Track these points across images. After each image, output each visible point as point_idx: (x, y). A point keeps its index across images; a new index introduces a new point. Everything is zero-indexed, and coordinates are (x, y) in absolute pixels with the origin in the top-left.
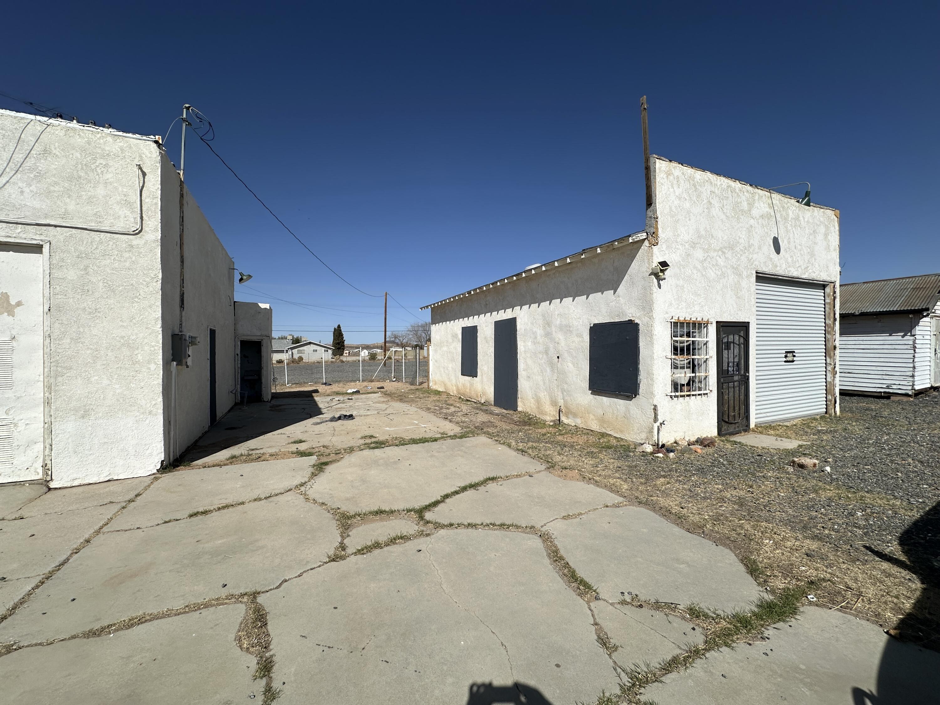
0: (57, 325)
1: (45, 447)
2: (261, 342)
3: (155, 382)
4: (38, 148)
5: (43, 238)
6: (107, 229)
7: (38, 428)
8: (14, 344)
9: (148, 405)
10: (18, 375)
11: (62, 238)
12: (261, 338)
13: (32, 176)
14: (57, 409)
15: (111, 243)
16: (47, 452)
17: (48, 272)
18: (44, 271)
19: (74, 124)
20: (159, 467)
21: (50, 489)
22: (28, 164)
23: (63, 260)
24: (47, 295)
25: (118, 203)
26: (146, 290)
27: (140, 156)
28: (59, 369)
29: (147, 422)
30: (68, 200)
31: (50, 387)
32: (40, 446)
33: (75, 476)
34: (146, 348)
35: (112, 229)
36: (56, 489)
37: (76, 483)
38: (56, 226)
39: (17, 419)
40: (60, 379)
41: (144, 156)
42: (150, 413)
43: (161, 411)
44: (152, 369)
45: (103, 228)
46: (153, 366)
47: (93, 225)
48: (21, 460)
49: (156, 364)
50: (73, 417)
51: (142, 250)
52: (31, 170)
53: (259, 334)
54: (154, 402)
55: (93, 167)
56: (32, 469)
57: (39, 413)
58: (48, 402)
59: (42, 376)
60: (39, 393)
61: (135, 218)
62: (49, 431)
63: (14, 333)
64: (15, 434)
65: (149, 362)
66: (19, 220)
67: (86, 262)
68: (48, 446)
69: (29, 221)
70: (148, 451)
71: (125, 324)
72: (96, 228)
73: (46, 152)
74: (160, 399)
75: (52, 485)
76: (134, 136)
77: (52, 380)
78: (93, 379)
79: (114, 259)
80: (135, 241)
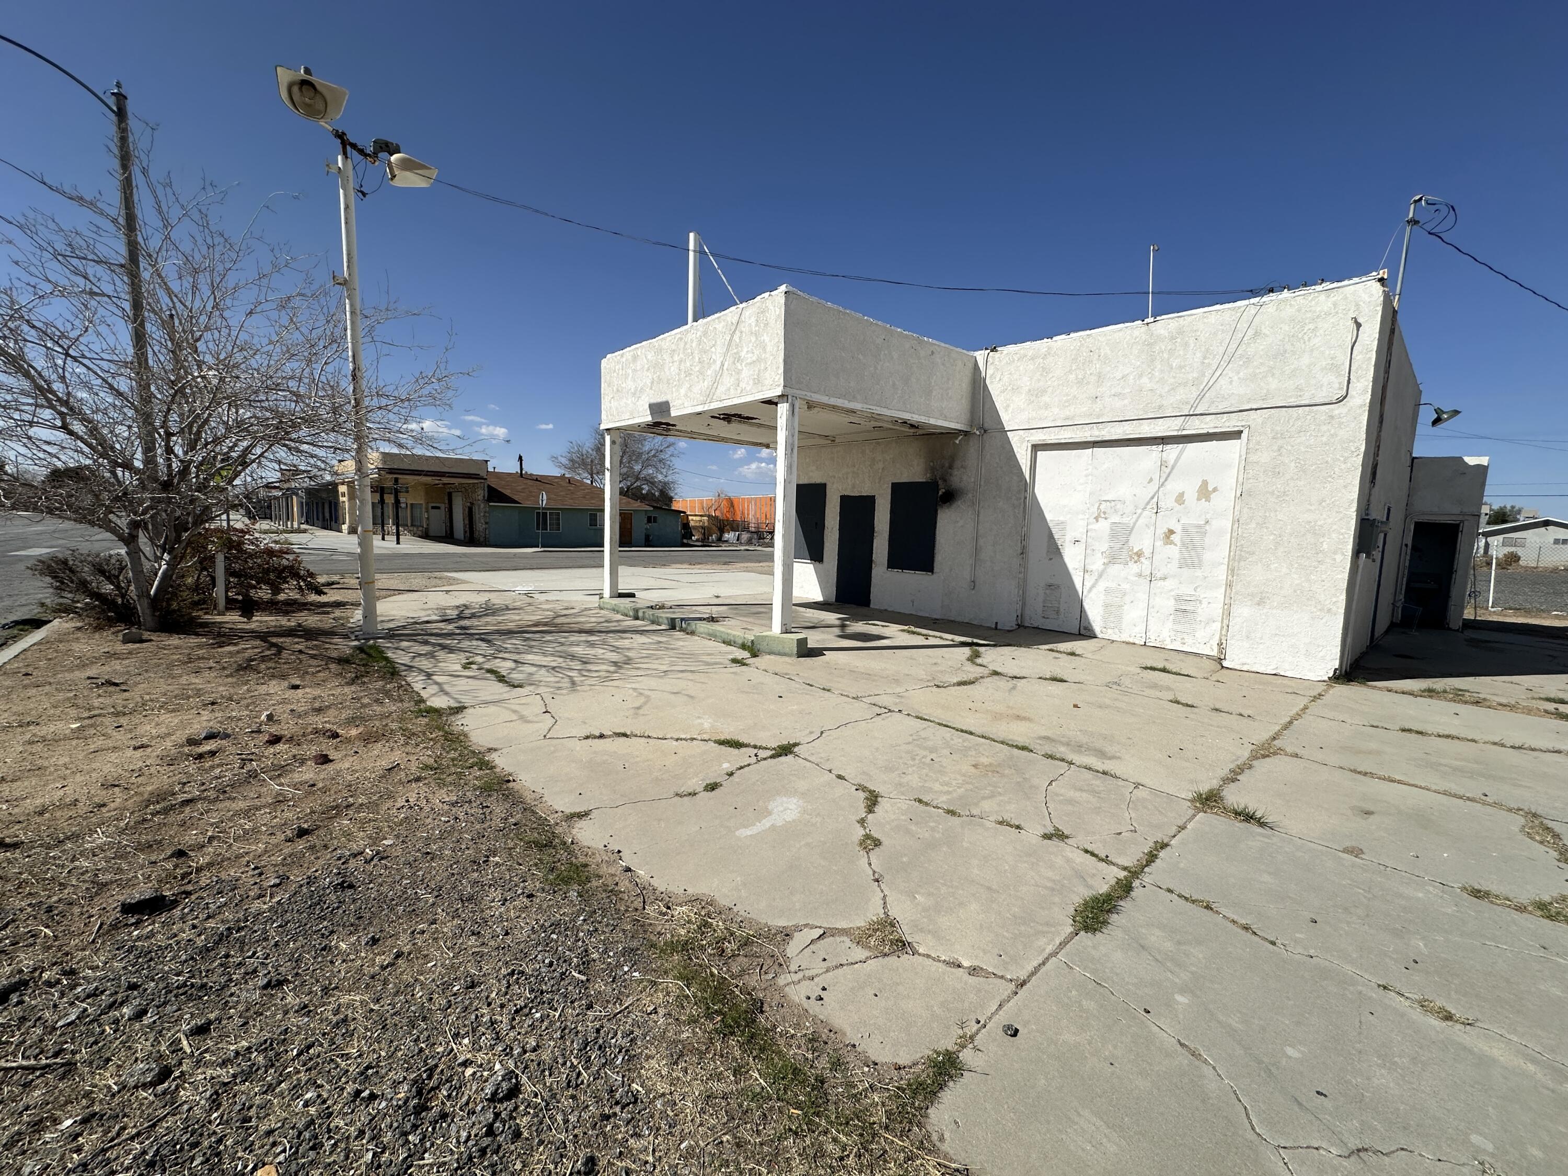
0: (1245, 510)
1: (1222, 627)
2: (1458, 525)
3: (1339, 576)
4: (1251, 332)
5: (1243, 423)
6: (1307, 402)
7: (1217, 609)
8: (1207, 527)
9: (1327, 602)
10: (1207, 556)
11: (1260, 421)
12: (1461, 518)
13: (1241, 363)
14: (1237, 593)
15: (1309, 417)
16: (1224, 633)
17: (1243, 458)
18: (1240, 456)
19: (1286, 294)
20: (1331, 674)
21: (1223, 667)
22: (1240, 352)
23: (1258, 443)
24: (1241, 479)
25: (1322, 370)
26: (1343, 466)
27: (1357, 305)
28: (1243, 553)
29: (1324, 620)
30: (1271, 379)
31: (1233, 570)
32: (1218, 625)
33: (1244, 661)
34: (1334, 536)
35: (1313, 402)
36: (1227, 668)
37: (1245, 668)
38: (1256, 409)
39: (1202, 596)
40: (1242, 563)
41: (1361, 303)
42: (1329, 610)
43: (1342, 611)
44: (1338, 560)
45: (1303, 402)
46: (1339, 557)
47: (1293, 401)
48: (1201, 634)
49: (1343, 554)
50: (1249, 603)
51: (1344, 420)
52: (1241, 357)
53: (1456, 510)
54: (1334, 600)
55: (1300, 336)
56: (1208, 645)
57: (1219, 594)
58: (1229, 585)
59: (1226, 560)
60: (1221, 574)
61: (1340, 383)
62: (1227, 613)
63: (1208, 516)
64: (1199, 610)
65: (1335, 553)
66: (1227, 410)
67: (1280, 442)
68: (1225, 627)
69: (1232, 410)
70: (1321, 654)
71: (1312, 508)
72: (1295, 404)
73: (1257, 334)
74: (1343, 597)
75: (1225, 664)
76: (1351, 282)
77: (1236, 564)
78: (1272, 567)
79: (1311, 435)
80: (1337, 410)
